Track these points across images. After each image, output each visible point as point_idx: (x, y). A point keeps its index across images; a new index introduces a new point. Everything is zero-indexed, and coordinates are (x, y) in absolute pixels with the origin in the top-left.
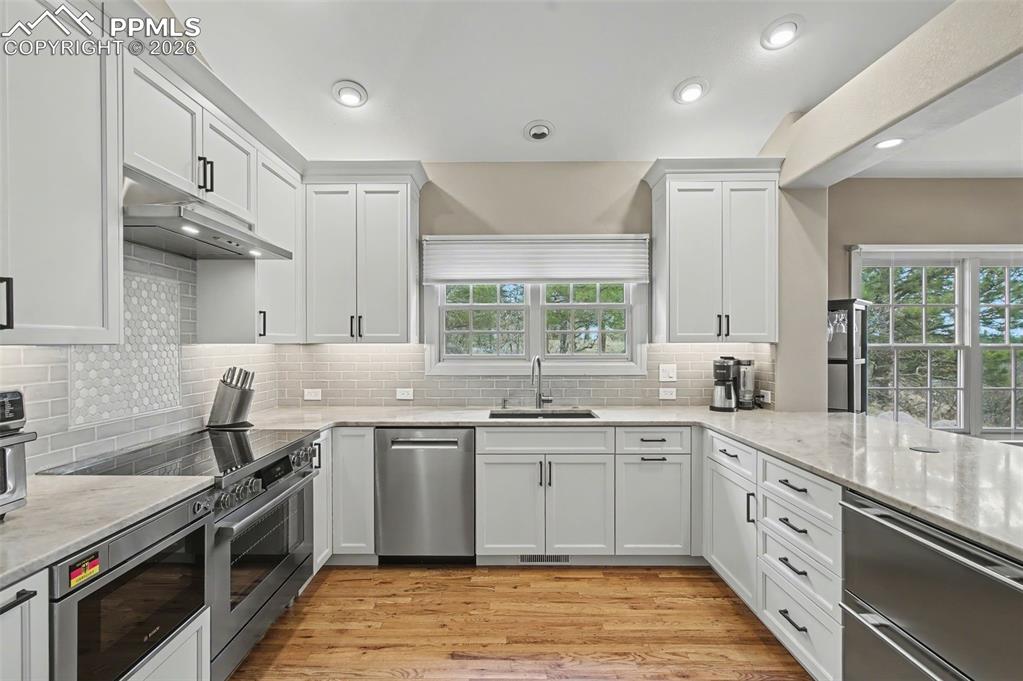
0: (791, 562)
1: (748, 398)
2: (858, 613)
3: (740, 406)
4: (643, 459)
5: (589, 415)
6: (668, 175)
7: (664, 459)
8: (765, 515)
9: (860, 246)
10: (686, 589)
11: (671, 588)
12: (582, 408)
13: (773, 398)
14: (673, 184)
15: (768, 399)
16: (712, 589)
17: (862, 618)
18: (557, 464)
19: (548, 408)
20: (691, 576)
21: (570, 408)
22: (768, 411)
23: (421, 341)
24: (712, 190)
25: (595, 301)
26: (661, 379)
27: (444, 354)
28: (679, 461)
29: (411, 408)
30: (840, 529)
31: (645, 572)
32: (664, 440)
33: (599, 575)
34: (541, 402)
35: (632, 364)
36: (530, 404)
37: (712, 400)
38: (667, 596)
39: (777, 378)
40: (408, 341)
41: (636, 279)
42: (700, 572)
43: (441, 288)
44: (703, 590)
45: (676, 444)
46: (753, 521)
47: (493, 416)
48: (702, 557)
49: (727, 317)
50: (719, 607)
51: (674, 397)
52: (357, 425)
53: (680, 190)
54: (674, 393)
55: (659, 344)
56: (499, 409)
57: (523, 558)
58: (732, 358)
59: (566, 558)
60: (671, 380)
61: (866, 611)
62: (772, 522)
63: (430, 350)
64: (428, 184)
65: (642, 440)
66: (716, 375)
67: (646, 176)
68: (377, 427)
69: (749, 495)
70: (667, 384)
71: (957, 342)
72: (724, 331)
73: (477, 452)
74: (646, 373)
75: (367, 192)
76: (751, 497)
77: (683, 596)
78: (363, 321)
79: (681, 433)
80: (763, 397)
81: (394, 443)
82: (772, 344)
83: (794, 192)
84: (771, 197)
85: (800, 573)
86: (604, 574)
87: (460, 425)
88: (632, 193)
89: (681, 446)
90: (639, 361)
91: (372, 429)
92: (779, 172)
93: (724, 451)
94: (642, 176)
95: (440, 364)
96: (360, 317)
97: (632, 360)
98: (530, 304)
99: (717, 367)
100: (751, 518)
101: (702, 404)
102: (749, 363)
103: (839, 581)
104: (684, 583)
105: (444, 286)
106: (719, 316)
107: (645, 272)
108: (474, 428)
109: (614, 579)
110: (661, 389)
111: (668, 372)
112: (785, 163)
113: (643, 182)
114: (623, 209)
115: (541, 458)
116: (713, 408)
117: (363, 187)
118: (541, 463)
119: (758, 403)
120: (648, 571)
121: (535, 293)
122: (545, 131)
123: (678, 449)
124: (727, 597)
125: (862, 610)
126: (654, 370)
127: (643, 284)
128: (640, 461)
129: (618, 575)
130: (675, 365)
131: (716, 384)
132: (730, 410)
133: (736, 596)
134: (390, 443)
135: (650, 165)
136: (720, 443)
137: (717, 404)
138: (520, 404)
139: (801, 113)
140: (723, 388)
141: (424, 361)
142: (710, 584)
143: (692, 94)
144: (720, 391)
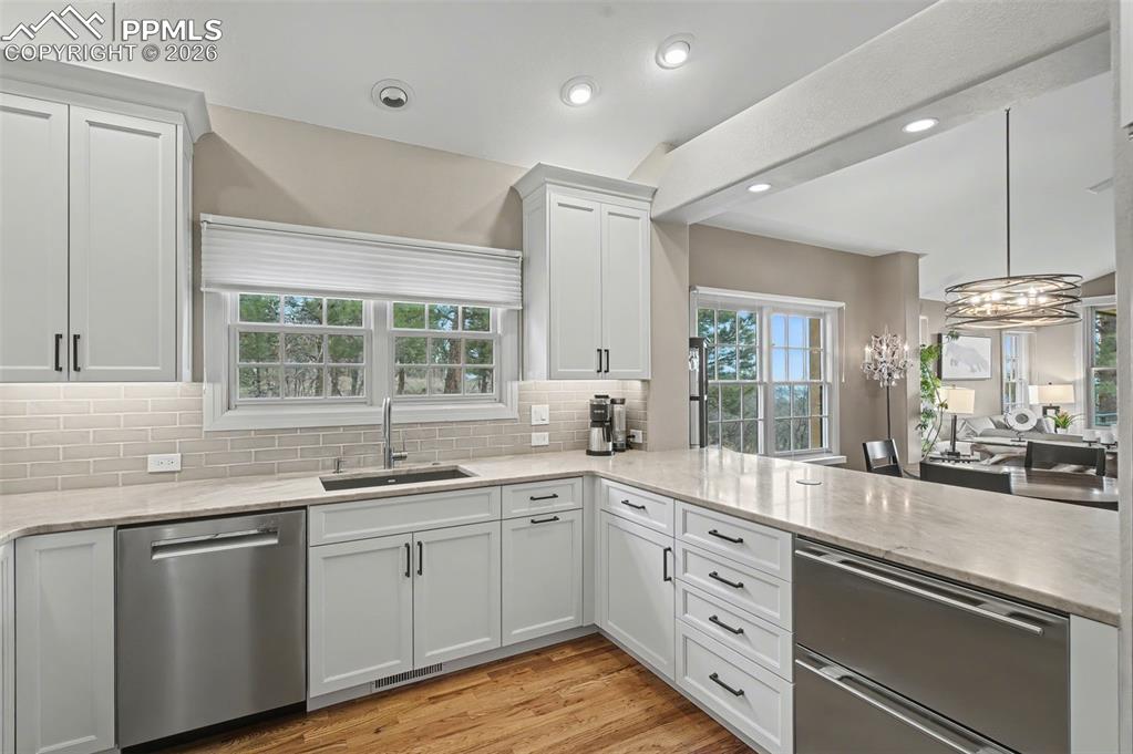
0: (721, 620)
1: (621, 439)
2: (818, 668)
3: (615, 449)
4: (533, 521)
5: (455, 473)
6: (548, 185)
7: (556, 519)
8: (685, 570)
9: (698, 287)
10: (585, 669)
11: (570, 672)
12: (444, 464)
13: (645, 438)
14: (554, 196)
15: (639, 440)
16: (612, 662)
17: (824, 673)
18: (427, 543)
19: (401, 467)
20: (586, 650)
21: (430, 465)
22: (639, 452)
23: (197, 377)
24: (591, 210)
25: (423, 326)
26: (534, 423)
27: (237, 399)
28: (570, 519)
29: (176, 485)
30: (790, 580)
31: (536, 658)
32: (555, 496)
33: (484, 678)
34: (390, 460)
35: (500, 405)
36: (374, 464)
37: (588, 443)
38: (571, 684)
39: (649, 417)
40: (177, 378)
41: (508, 303)
42: (593, 643)
43: (232, 298)
44: (601, 665)
45: (568, 498)
46: (670, 579)
47: (329, 485)
48: (594, 625)
49: (607, 351)
50: (627, 681)
51: (546, 443)
52: (77, 528)
53: (560, 205)
54: (547, 439)
55: (532, 381)
56: (330, 475)
57: (379, 683)
58: (607, 397)
59: (439, 666)
60: (544, 422)
61: (825, 665)
62: (697, 577)
63: (211, 392)
64: (209, 136)
65: (532, 498)
66: (593, 415)
67: (518, 183)
68: (120, 527)
69: (665, 551)
70: (539, 428)
71: (758, 379)
72: (604, 368)
73: (311, 543)
74: (517, 416)
75: (92, 124)
76: (668, 552)
77: (587, 680)
78: (84, 345)
79: (572, 485)
80: (634, 437)
81: (156, 549)
82: (643, 381)
83: (665, 225)
84: (644, 226)
85: (736, 632)
86: (490, 675)
87: (282, 506)
88: (501, 202)
89: (573, 501)
90: (509, 403)
91: (112, 529)
92: (651, 202)
93: (626, 502)
94: (513, 183)
95: (230, 413)
96: (76, 337)
97: (500, 401)
98: (372, 327)
99: (593, 407)
100: (668, 576)
101: (576, 448)
102: (623, 401)
103: (789, 636)
104: (583, 662)
105: (237, 294)
106: (600, 351)
107: (514, 296)
108: (305, 507)
109: (504, 679)
110: (533, 434)
111: (540, 414)
112: (658, 193)
113: (512, 189)
114: (490, 219)
115: (408, 539)
116: (590, 453)
117: (81, 114)
118: (407, 546)
119: (629, 445)
120: (537, 657)
121: (380, 313)
122: (403, 97)
123: (570, 504)
124: (630, 666)
125: (820, 665)
126: (525, 412)
127: (514, 310)
128: (529, 524)
129: (507, 672)
130: (547, 406)
131: (593, 426)
132: (607, 453)
133: (638, 663)
134: (149, 549)
135: (525, 172)
136: (618, 493)
137: (595, 448)
138: (358, 465)
139: (672, 146)
140: (601, 429)
141: (201, 409)
142: (607, 655)
143: (580, 95)
144: (597, 433)
